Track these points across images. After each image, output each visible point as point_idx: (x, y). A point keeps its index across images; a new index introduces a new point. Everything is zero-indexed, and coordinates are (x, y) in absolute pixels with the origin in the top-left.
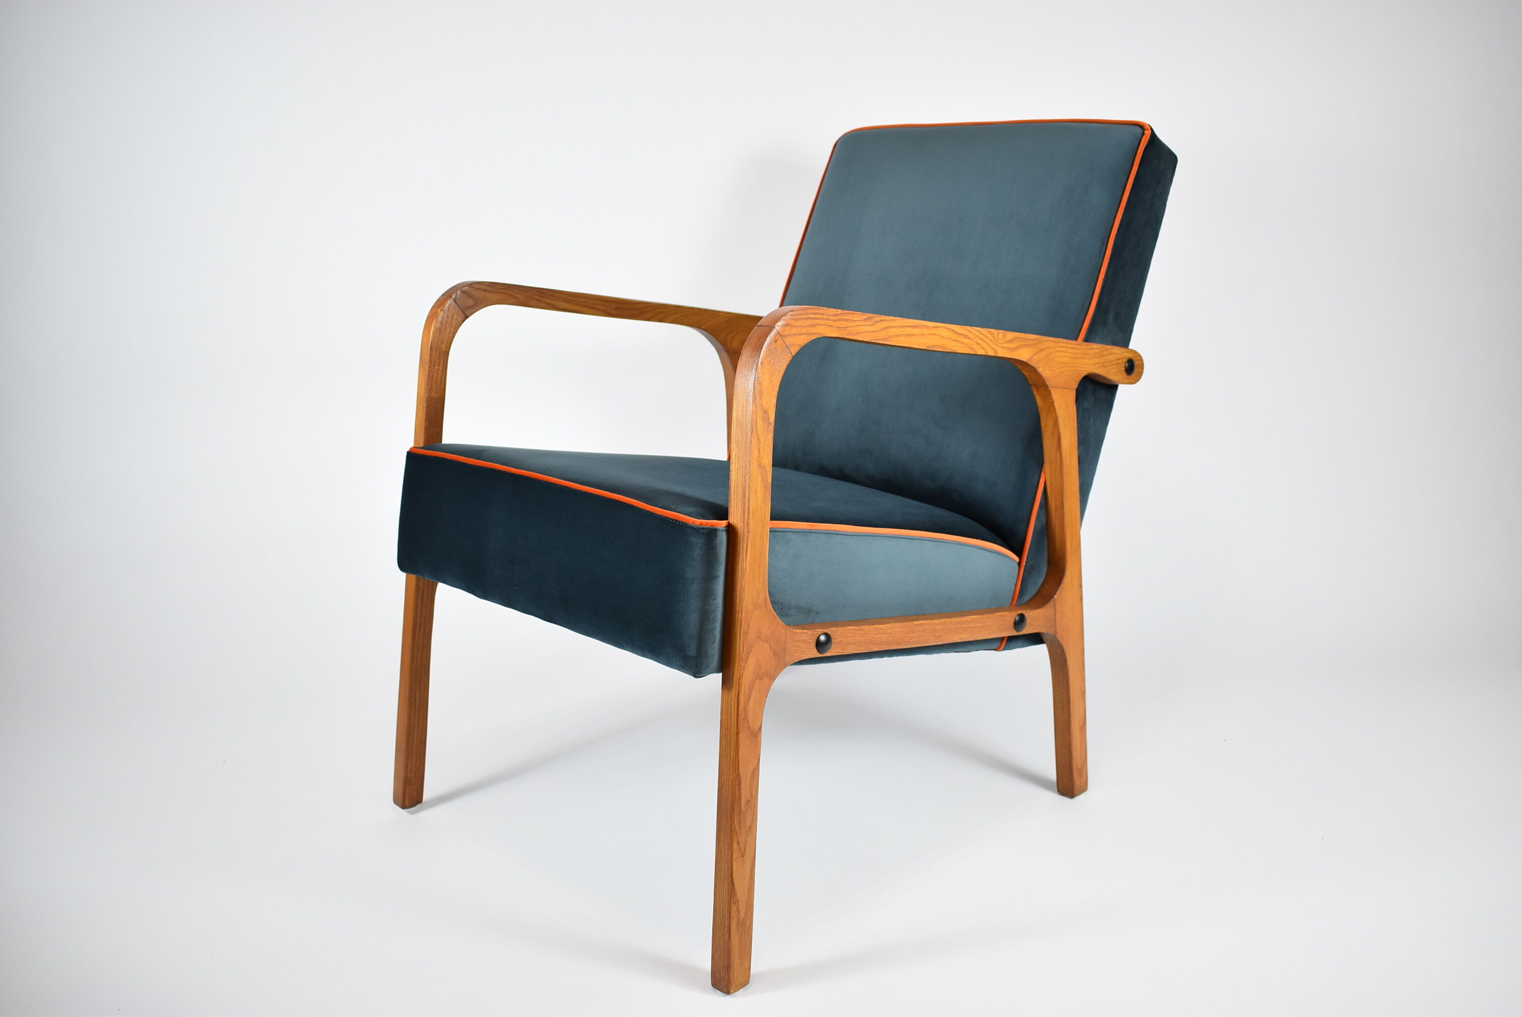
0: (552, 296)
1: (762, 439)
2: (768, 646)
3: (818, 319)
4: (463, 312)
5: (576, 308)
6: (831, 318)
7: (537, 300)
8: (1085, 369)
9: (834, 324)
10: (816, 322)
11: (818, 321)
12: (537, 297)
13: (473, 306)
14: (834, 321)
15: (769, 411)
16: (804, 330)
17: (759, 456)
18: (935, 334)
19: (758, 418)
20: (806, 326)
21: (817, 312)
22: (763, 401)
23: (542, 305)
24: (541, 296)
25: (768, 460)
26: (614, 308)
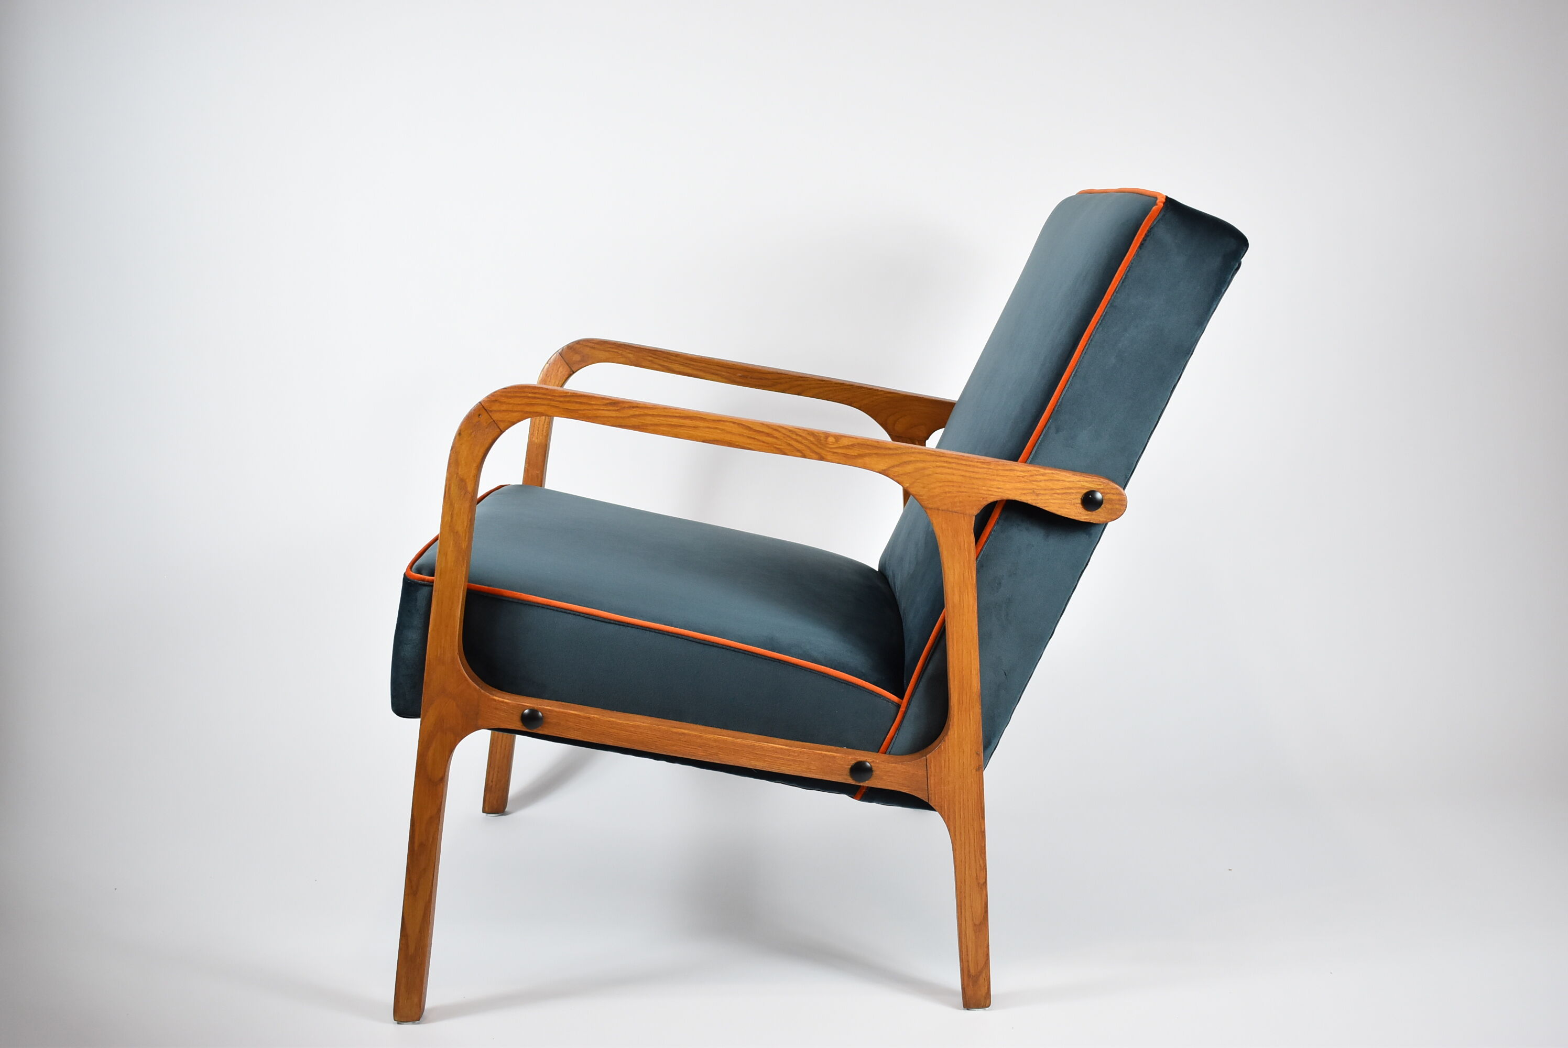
0: (667, 358)
1: (456, 506)
2: (455, 704)
3: (538, 398)
4: (570, 367)
5: (695, 372)
6: (557, 399)
7: (650, 361)
8: (995, 494)
9: (561, 405)
10: (534, 401)
11: (538, 400)
12: (650, 358)
13: (579, 361)
14: (561, 402)
15: (467, 480)
16: (519, 408)
17: (452, 521)
18: (716, 428)
19: (453, 485)
20: (521, 404)
21: (537, 391)
22: (459, 470)
23: (656, 366)
24: (654, 358)
25: (463, 527)
26: (740, 376)
